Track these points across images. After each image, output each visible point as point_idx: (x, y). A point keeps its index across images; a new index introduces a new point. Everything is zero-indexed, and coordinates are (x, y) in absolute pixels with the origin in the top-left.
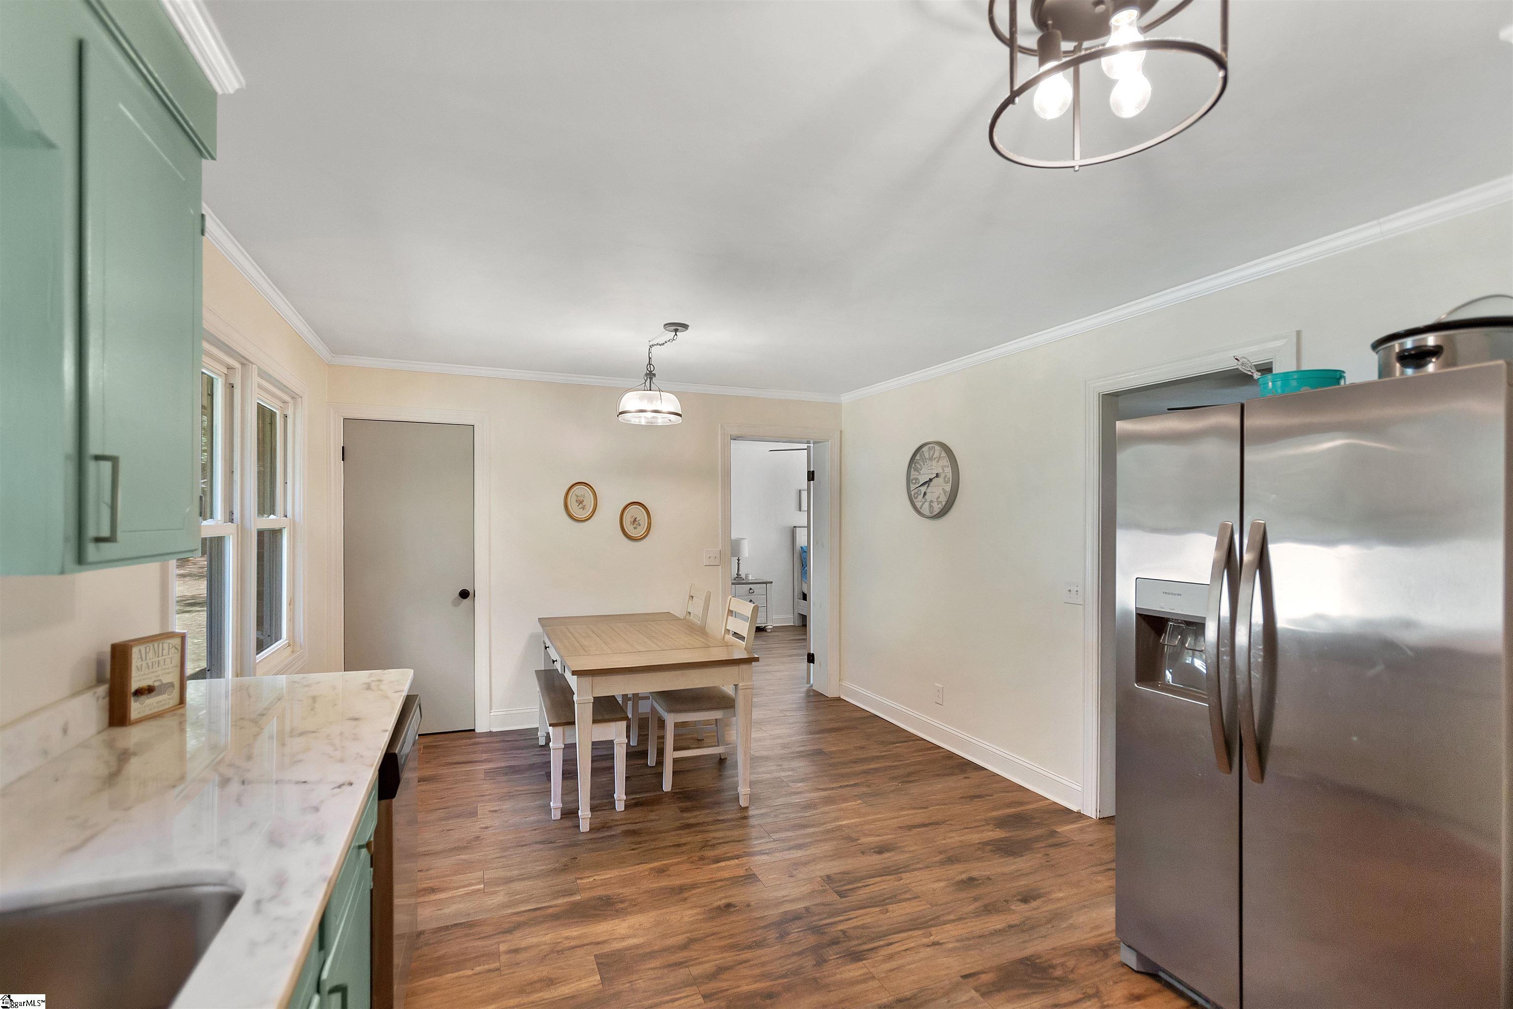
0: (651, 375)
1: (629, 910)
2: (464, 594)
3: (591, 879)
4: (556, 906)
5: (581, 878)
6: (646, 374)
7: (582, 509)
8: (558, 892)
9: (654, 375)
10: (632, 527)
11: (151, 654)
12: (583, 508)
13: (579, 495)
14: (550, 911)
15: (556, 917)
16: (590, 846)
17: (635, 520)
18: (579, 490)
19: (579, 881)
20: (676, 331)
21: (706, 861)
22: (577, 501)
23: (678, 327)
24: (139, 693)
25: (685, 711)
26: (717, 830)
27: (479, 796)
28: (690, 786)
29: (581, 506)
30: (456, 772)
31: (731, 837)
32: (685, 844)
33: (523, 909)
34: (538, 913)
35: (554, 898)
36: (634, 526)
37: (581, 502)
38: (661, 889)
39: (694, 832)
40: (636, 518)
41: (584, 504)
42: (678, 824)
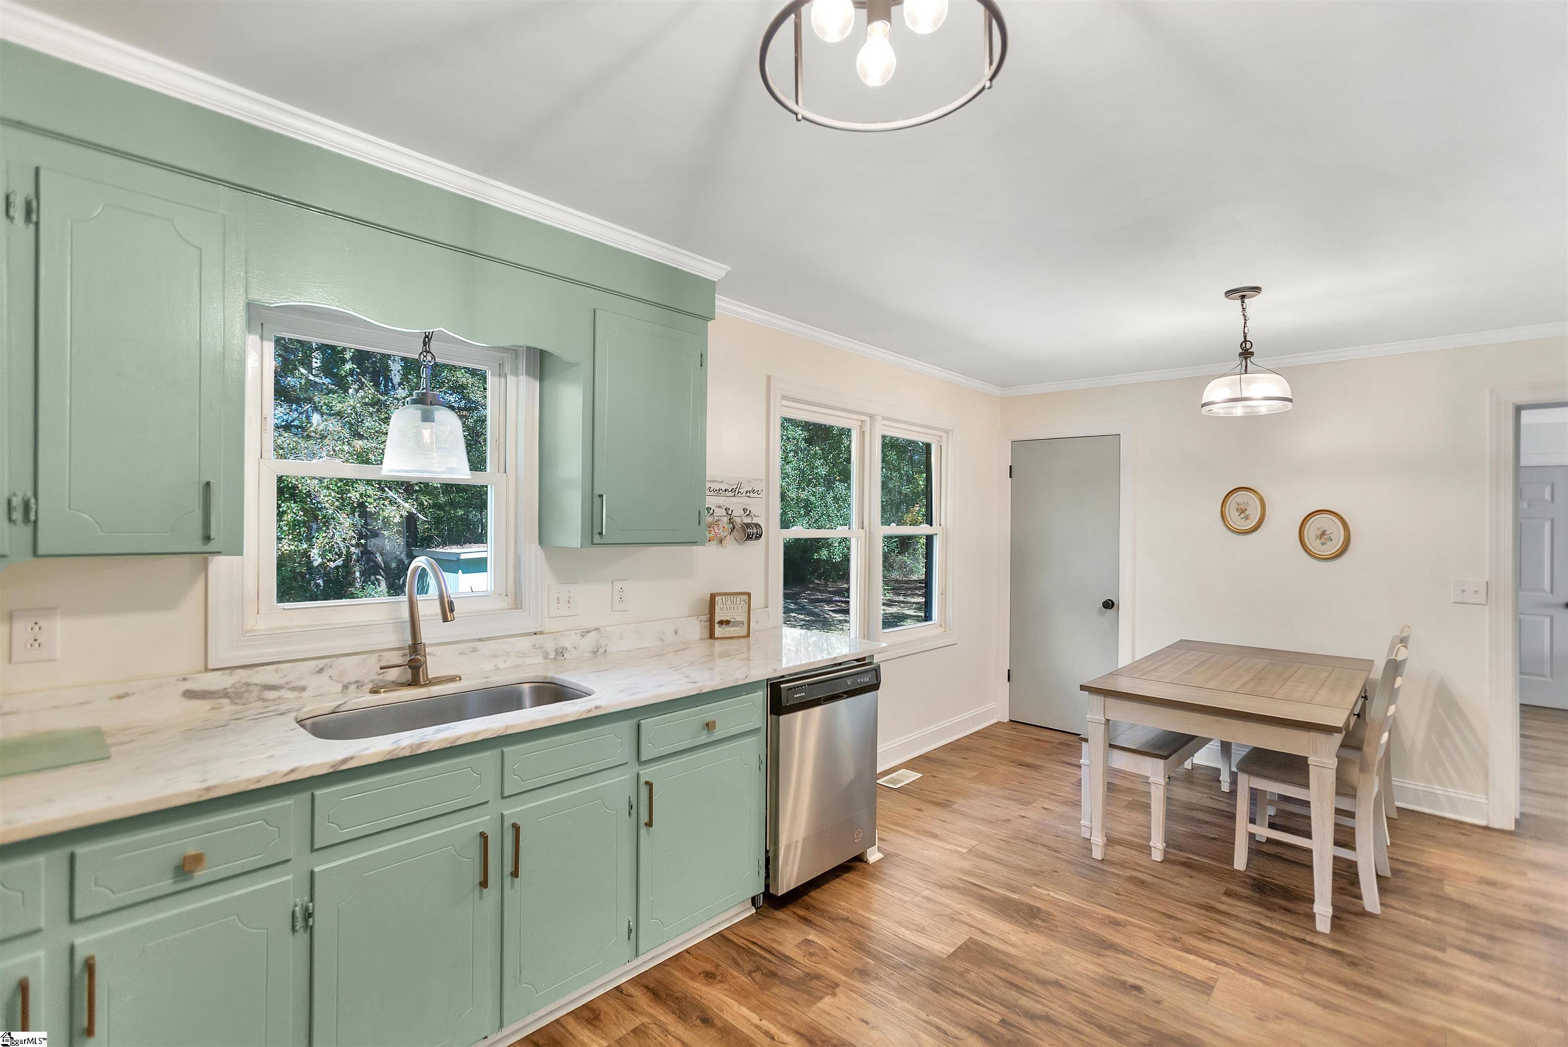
0: (1246, 354)
1: (1042, 929)
2: (1109, 605)
3: (1045, 892)
4: (992, 891)
5: (1039, 887)
6: (1240, 354)
7: (1244, 520)
8: (1009, 885)
9: (1252, 354)
10: (1319, 541)
11: (729, 602)
12: (1247, 518)
13: (1241, 502)
14: (986, 892)
15: (983, 898)
16: (1084, 871)
17: (1323, 533)
18: (1240, 497)
19: (1034, 888)
20: (1243, 297)
21: (1178, 945)
22: (1237, 510)
23: (1242, 294)
24: (721, 623)
25: (1265, 777)
26: (1234, 928)
27: (1051, 793)
28: (1276, 877)
29: (1243, 515)
30: (1057, 769)
31: (1247, 944)
32: (1178, 919)
33: (969, 880)
34: (975, 889)
35: (1000, 887)
36: (1322, 541)
37: (1243, 511)
38: (1094, 934)
39: (1207, 917)
40: (1325, 531)
41: (1247, 513)
42: (1202, 901)
